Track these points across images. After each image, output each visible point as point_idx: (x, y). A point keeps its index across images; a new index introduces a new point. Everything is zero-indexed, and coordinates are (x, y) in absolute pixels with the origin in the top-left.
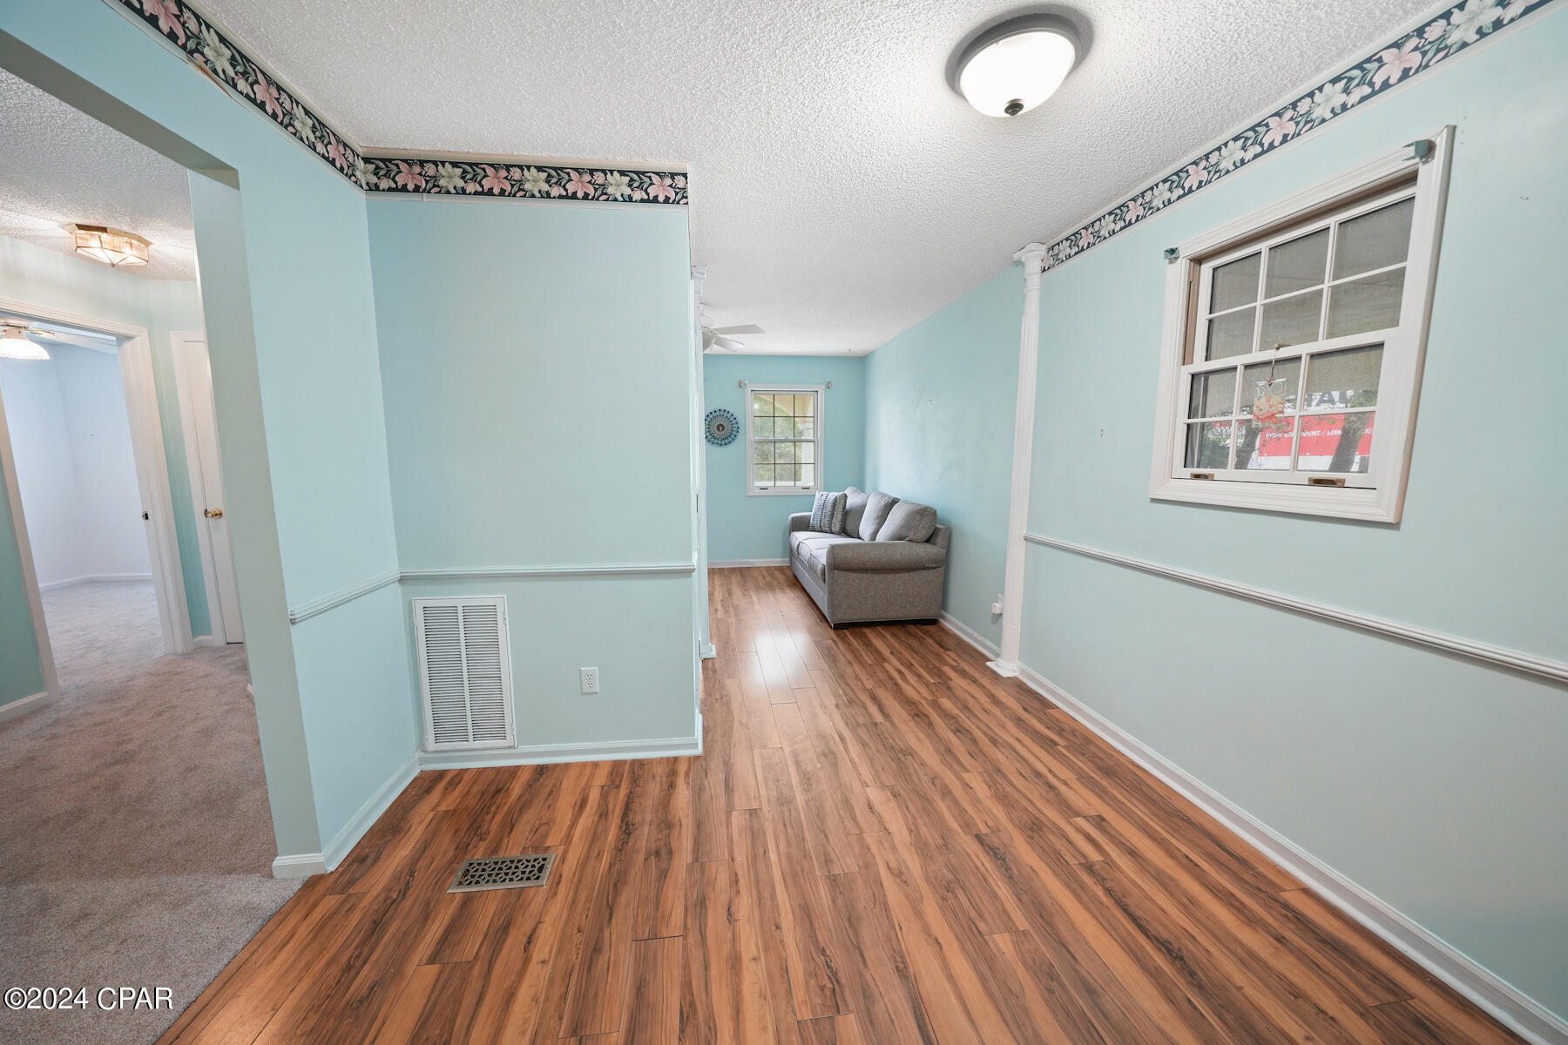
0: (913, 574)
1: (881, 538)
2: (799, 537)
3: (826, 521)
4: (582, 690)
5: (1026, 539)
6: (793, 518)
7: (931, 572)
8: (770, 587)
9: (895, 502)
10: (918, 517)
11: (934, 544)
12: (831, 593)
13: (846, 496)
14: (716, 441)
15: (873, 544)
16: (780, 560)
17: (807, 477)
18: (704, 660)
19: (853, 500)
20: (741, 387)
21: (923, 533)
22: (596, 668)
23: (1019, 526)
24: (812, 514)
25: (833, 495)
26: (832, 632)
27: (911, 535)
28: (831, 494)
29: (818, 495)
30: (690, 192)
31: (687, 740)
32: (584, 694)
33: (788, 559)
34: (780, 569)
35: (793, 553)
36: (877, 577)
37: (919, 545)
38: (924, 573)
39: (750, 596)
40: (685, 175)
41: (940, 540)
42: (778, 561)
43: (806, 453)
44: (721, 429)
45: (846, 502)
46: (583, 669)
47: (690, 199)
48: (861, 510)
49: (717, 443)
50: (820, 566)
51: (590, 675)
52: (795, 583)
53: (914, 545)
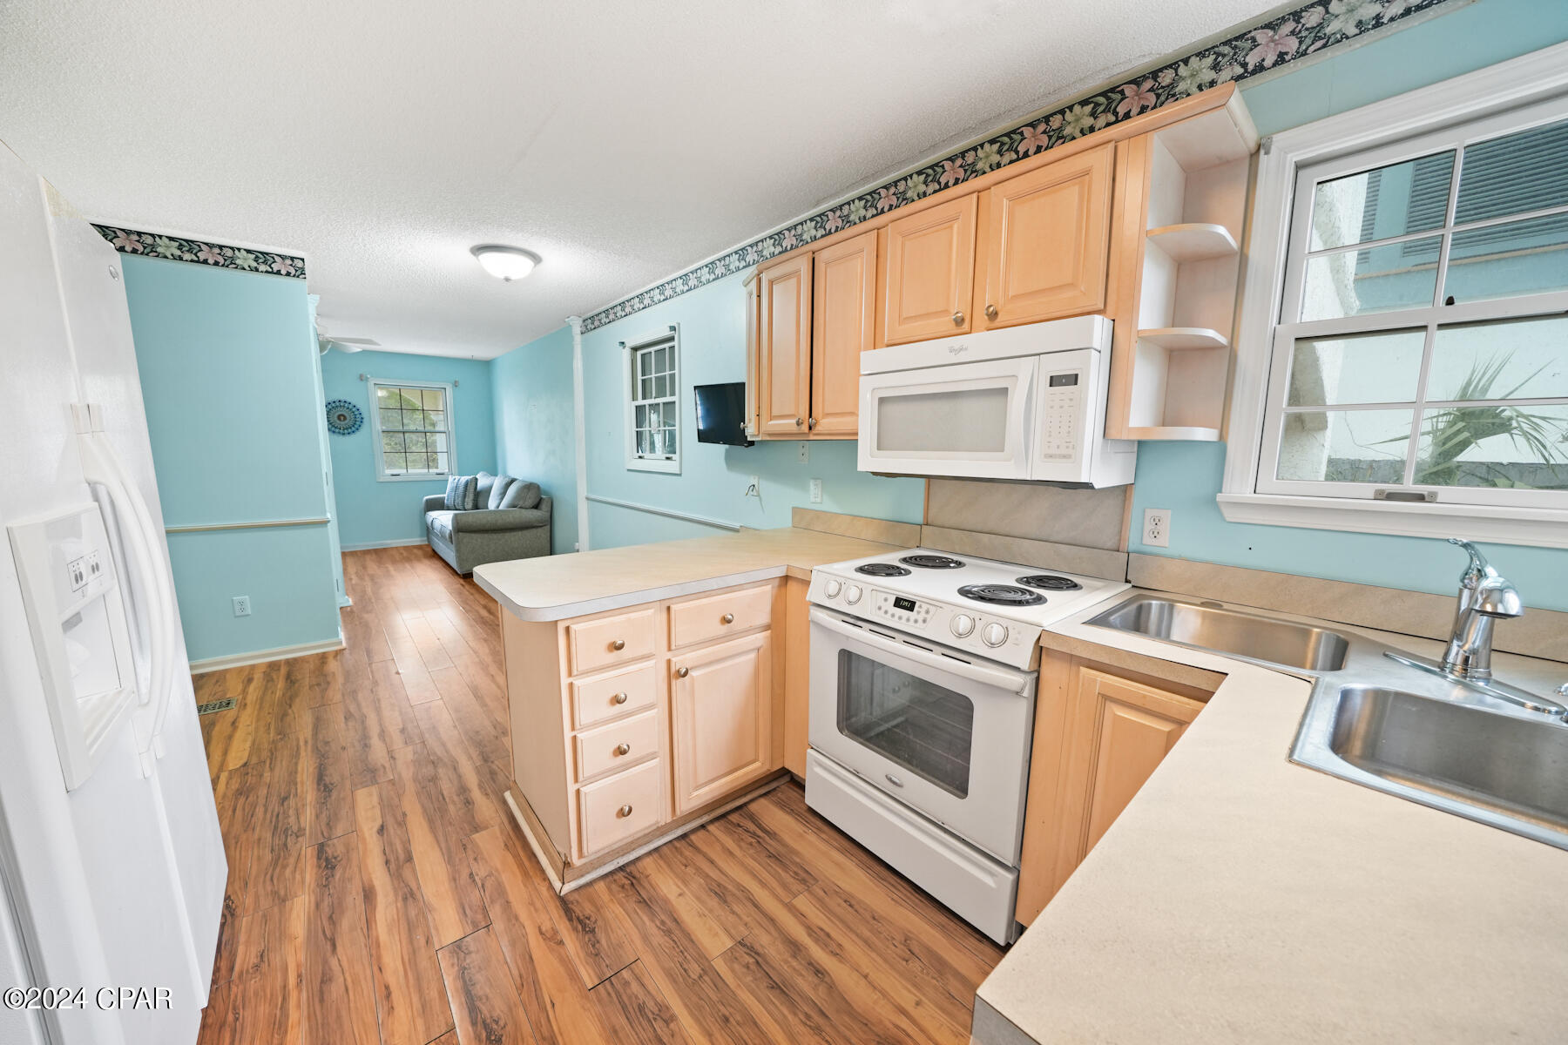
0: (525, 532)
1: (501, 508)
2: (433, 515)
3: (459, 501)
4: (234, 612)
5: (587, 499)
6: (427, 500)
7: (540, 530)
8: (408, 560)
9: (513, 481)
10: (526, 490)
11: (540, 509)
12: (458, 551)
13: (476, 479)
14: (337, 430)
15: (496, 512)
16: (418, 539)
17: (443, 464)
18: (341, 608)
19: (483, 482)
20: (362, 380)
21: (530, 502)
22: (247, 597)
23: (582, 491)
24: (446, 495)
25: (464, 479)
26: (462, 581)
27: (521, 503)
28: (463, 478)
29: (451, 479)
30: (307, 271)
31: (334, 640)
32: (236, 617)
33: (426, 538)
34: (419, 547)
35: (428, 530)
36: (495, 536)
37: (529, 510)
38: (534, 530)
39: (387, 567)
40: (303, 260)
41: (545, 506)
42: (417, 540)
43: (440, 442)
44: (343, 419)
45: (477, 484)
46: (235, 598)
47: (307, 276)
48: (488, 490)
49: (339, 433)
50: (448, 532)
51: (241, 603)
52: (435, 555)
53: (523, 510)
